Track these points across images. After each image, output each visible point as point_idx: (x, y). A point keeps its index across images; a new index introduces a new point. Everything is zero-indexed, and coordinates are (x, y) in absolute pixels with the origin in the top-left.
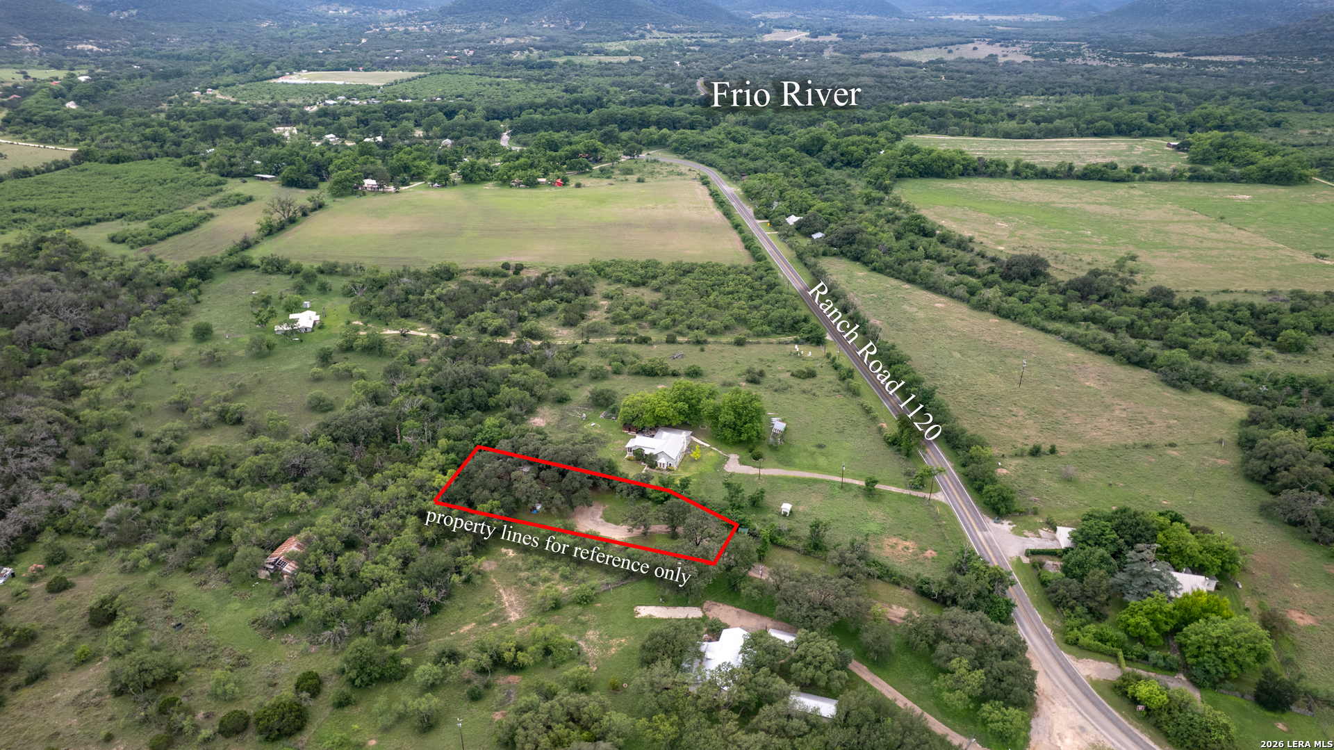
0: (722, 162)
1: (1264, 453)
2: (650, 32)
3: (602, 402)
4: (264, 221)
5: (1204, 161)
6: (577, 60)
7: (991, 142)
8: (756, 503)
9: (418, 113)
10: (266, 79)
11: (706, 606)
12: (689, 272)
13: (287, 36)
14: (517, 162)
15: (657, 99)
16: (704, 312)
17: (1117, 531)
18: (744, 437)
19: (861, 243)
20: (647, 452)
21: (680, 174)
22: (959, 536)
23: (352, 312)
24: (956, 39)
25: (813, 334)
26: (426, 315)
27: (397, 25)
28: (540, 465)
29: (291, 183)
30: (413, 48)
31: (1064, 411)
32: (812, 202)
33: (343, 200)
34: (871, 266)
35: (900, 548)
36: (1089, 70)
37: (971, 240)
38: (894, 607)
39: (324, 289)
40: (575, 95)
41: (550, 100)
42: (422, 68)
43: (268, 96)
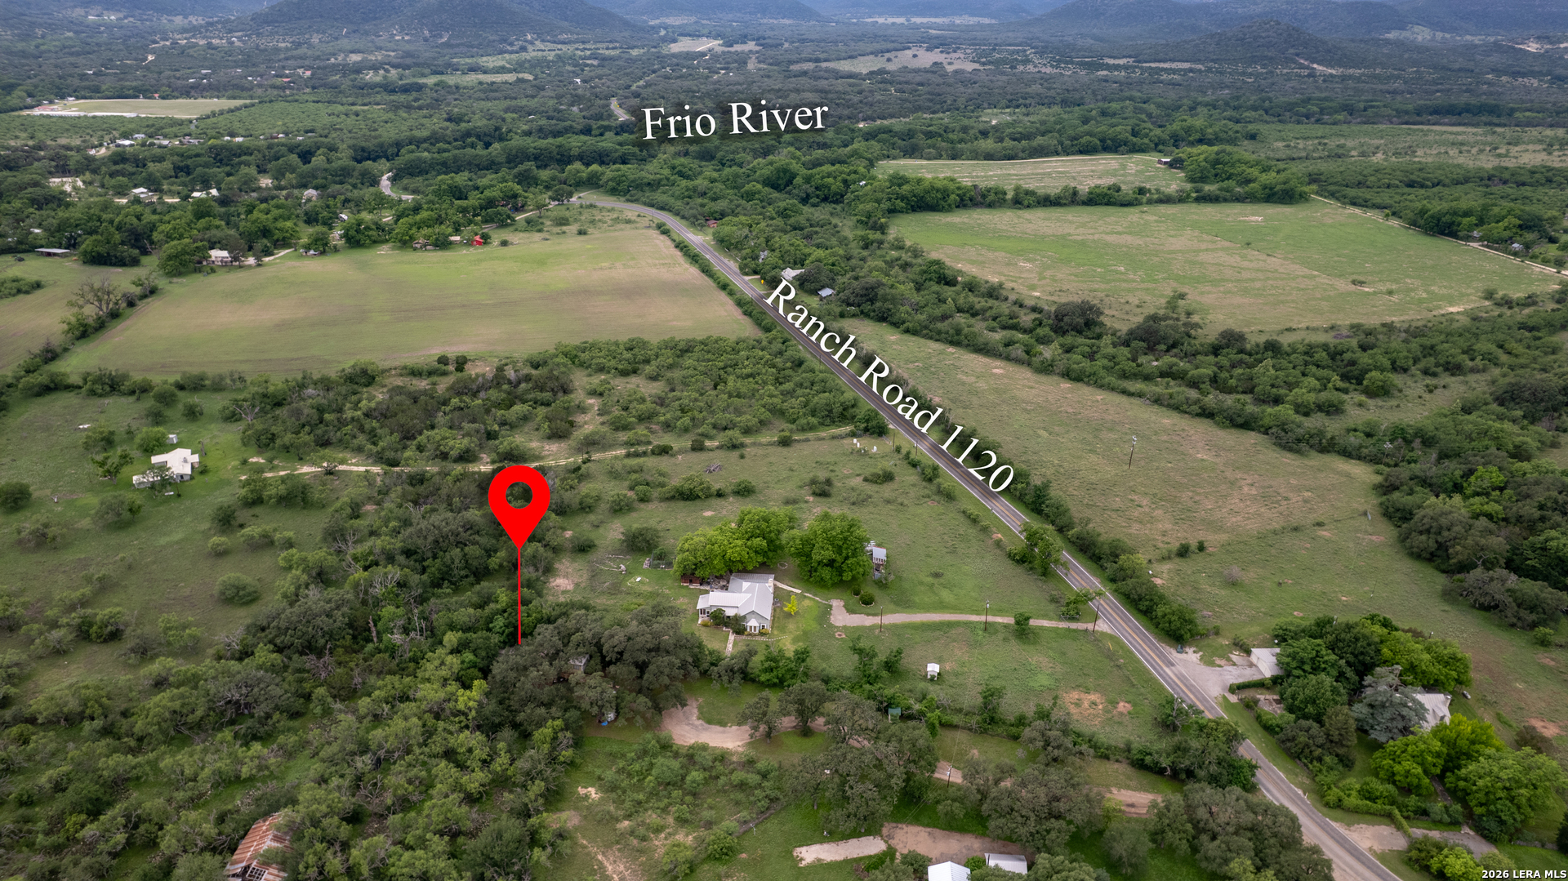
0: (678, 204)
1: (1427, 526)
2: (532, 43)
3: (640, 544)
4: (73, 320)
5: (1203, 179)
6: (451, 80)
7: (973, 165)
8: (891, 667)
9: (260, 156)
10: (13, 110)
11: (885, 831)
12: (687, 351)
13: (30, 47)
14: (418, 218)
15: (571, 127)
16: (728, 406)
17: (1333, 649)
18: (847, 576)
19: (885, 300)
20: (730, 612)
21: (628, 222)
22: (1149, 680)
23: (245, 445)
24: (890, 46)
25: (874, 423)
26: (356, 441)
27: (194, 36)
28: (602, 659)
29: (98, 259)
30: (226, 67)
31: (1190, 494)
32: (807, 251)
33: (180, 280)
34: (903, 327)
35: (1086, 704)
36: (1045, 79)
37: (1001, 285)
38: (1114, 790)
39: (192, 414)
40: (463, 125)
41: (434, 133)
42: (245, 94)
43: (23, 135)
